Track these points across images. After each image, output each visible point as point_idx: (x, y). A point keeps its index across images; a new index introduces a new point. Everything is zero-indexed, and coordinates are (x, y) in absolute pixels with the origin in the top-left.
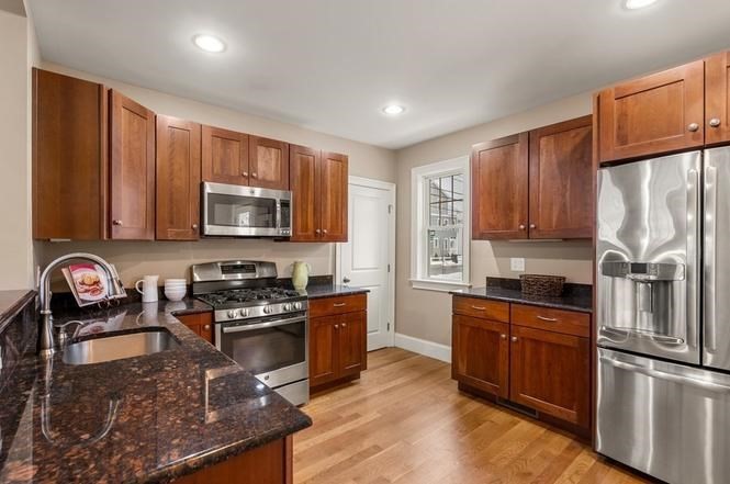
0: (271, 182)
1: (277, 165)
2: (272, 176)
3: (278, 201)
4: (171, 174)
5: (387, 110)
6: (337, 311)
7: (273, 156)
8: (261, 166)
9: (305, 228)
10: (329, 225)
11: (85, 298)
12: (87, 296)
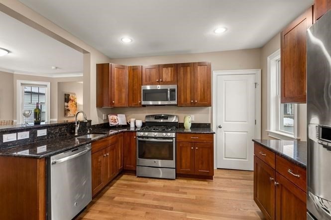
0: (169, 82)
1: (171, 74)
2: (169, 79)
3: (169, 89)
4: (133, 85)
5: (216, 31)
6: (193, 141)
7: (170, 71)
8: (164, 76)
9: (186, 100)
10: (199, 98)
11: (112, 123)
12: (113, 123)
